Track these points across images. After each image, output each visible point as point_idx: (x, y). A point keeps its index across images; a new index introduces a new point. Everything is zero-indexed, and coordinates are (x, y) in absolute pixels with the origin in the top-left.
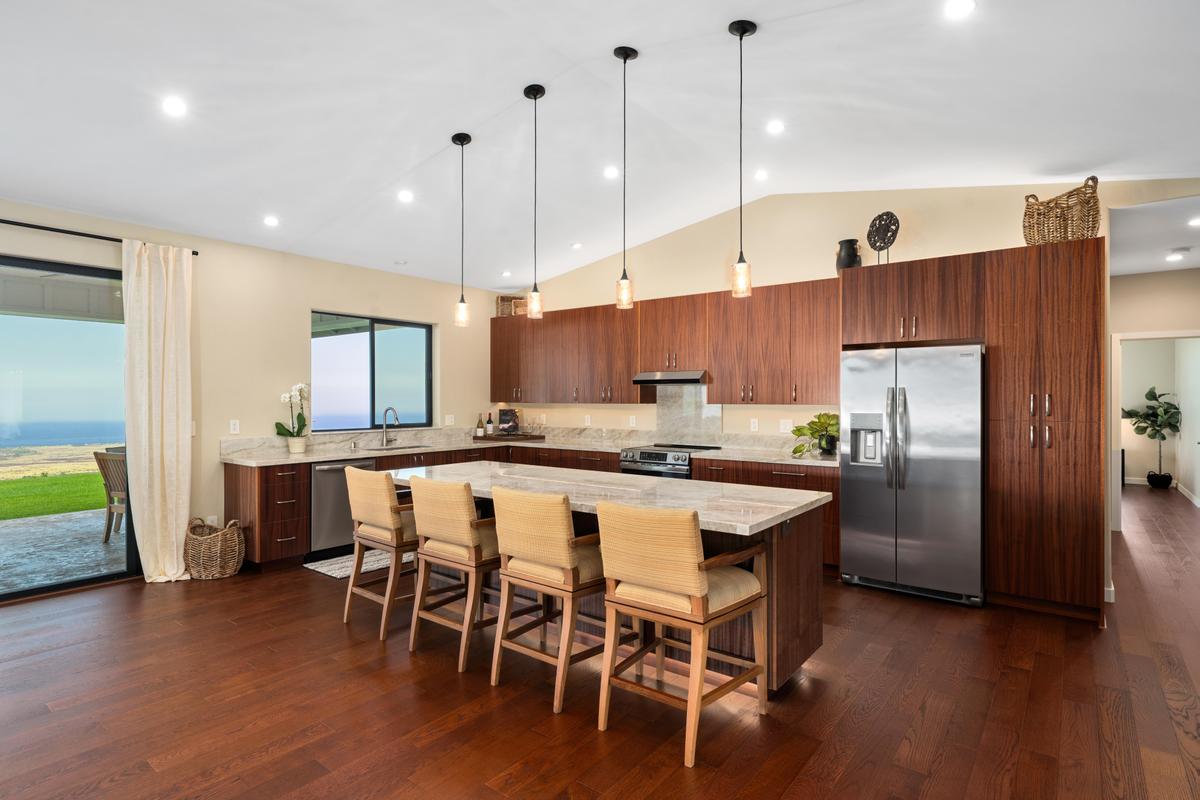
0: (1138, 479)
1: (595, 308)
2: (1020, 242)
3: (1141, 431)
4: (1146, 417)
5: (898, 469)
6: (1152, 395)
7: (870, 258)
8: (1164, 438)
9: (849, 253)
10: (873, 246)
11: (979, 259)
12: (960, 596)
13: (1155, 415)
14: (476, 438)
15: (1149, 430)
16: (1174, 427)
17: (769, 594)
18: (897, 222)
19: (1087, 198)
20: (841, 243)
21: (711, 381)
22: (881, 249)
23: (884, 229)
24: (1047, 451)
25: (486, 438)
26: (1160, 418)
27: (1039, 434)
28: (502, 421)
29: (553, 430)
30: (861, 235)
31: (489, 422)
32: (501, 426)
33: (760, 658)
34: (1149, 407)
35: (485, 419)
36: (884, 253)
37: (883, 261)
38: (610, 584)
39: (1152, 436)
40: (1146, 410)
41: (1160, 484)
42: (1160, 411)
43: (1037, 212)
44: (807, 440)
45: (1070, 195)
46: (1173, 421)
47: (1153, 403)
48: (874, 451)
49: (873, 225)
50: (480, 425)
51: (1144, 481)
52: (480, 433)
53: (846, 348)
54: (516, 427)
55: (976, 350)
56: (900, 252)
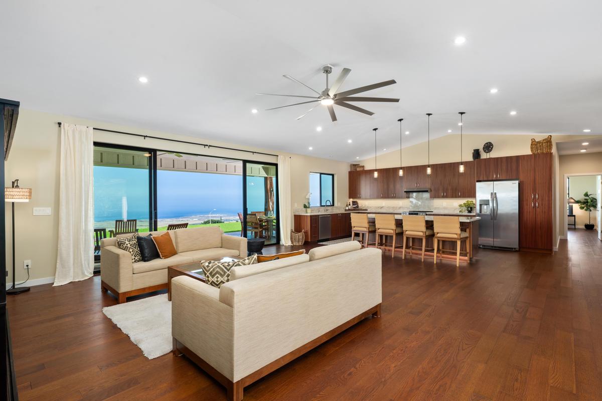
0: (581, 226)
1: (389, 169)
2: (530, 153)
3: (582, 208)
4: (584, 203)
5: (494, 215)
6: (586, 195)
7: (484, 156)
8: (591, 211)
9: (477, 154)
10: (485, 151)
11: (518, 157)
12: (512, 248)
13: (587, 202)
14: (346, 210)
15: (585, 208)
16: (595, 206)
17: (470, 237)
18: (492, 145)
19: (548, 141)
20: (474, 150)
21: (431, 191)
22: (487, 152)
23: (488, 147)
24: (537, 209)
25: (349, 210)
26: (589, 203)
27: (535, 204)
28: (353, 205)
29: (371, 207)
30: (481, 148)
31: (350, 205)
32: (354, 206)
33: (468, 251)
34: (585, 199)
35: (348, 204)
36: (488, 154)
37: (488, 157)
38: (436, 234)
39: (586, 210)
40: (584, 200)
41: (590, 228)
42: (589, 201)
43: (534, 144)
44: (464, 208)
45: (544, 140)
46: (594, 204)
47: (587, 198)
48: (486, 210)
49: (485, 145)
50: (347, 206)
51: (583, 227)
52: (347, 208)
53: (478, 181)
54: (358, 207)
55: (517, 182)
56: (494, 154)
